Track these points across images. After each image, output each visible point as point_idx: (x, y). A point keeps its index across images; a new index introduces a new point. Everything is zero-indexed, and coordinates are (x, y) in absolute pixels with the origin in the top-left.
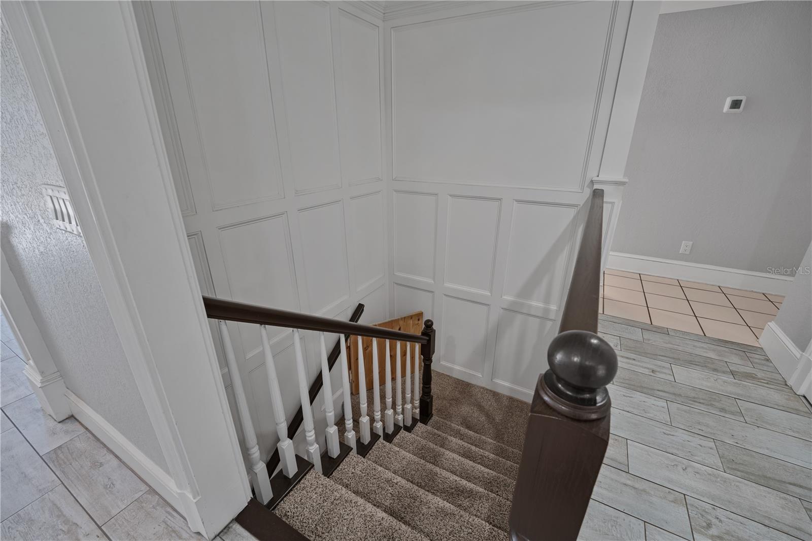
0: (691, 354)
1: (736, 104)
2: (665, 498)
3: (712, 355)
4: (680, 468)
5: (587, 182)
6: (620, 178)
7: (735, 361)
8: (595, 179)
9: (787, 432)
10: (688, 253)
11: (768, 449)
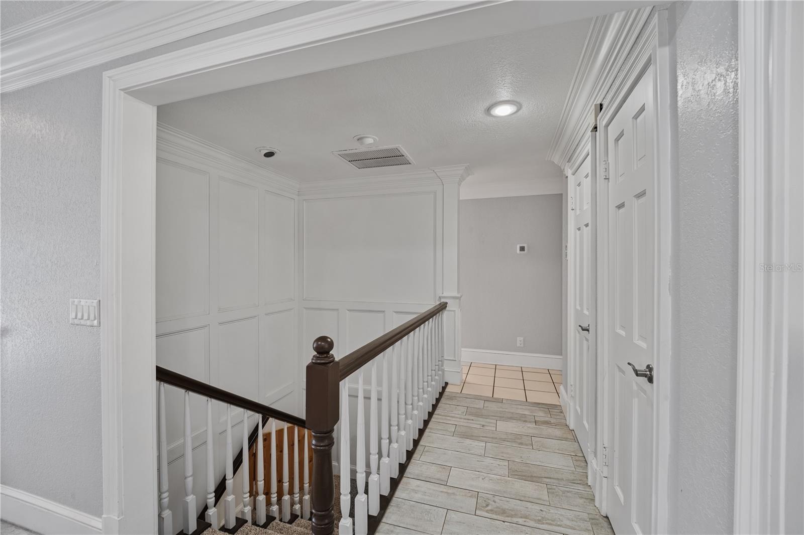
0: (513, 413)
1: (522, 249)
2: (465, 495)
3: (527, 413)
4: (481, 479)
5: (438, 298)
6: (455, 294)
7: (541, 415)
8: (441, 295)
9: (556, 451)
10: (522, 346)
11: (540, 461)
